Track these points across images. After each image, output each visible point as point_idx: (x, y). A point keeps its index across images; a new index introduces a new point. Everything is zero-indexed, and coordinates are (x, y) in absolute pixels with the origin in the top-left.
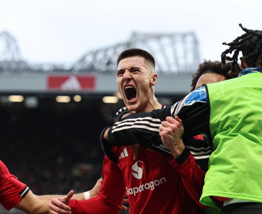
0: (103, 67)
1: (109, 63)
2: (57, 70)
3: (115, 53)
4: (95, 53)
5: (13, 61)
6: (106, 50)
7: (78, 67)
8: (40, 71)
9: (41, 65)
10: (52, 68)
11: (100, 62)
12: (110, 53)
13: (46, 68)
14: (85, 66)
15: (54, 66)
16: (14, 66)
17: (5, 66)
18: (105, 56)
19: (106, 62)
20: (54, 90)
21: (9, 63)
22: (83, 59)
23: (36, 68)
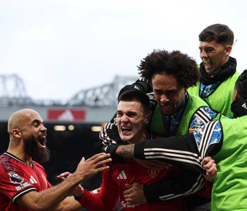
0: (92, 103)
1: (97, 100)
2: (55, 105)
3: (101, 92)
4: (86, 92)
5: (21, 97)
6: (94, 89)
7: (72, 103)
8: (42, 106)
9: (43, 101)
10: (51, 103)
11: (90, 99)
12: (98, 92)
13: (47, 103)
14: (78, 102)
15: (53, 102)
16: (21, 101)
17: (14, 101)
18: (94, 94)
19: (95, 99)
20: (53, 121)
21: (17, 99)
22: (76, 97)
23: (39, 103)
